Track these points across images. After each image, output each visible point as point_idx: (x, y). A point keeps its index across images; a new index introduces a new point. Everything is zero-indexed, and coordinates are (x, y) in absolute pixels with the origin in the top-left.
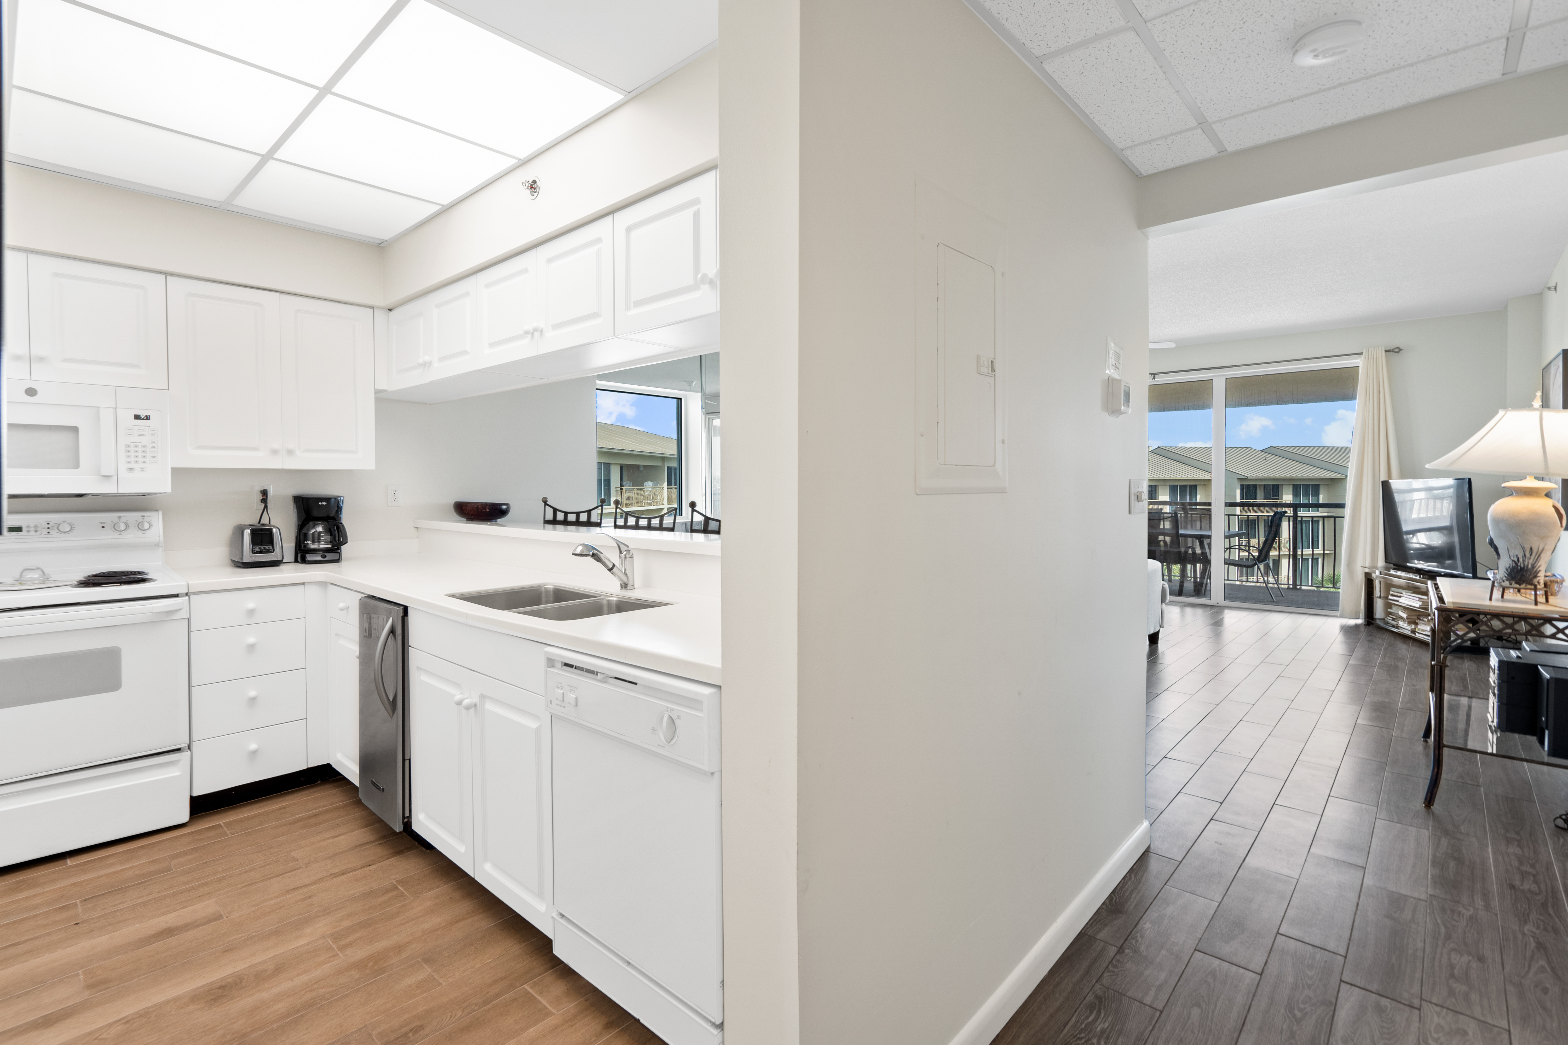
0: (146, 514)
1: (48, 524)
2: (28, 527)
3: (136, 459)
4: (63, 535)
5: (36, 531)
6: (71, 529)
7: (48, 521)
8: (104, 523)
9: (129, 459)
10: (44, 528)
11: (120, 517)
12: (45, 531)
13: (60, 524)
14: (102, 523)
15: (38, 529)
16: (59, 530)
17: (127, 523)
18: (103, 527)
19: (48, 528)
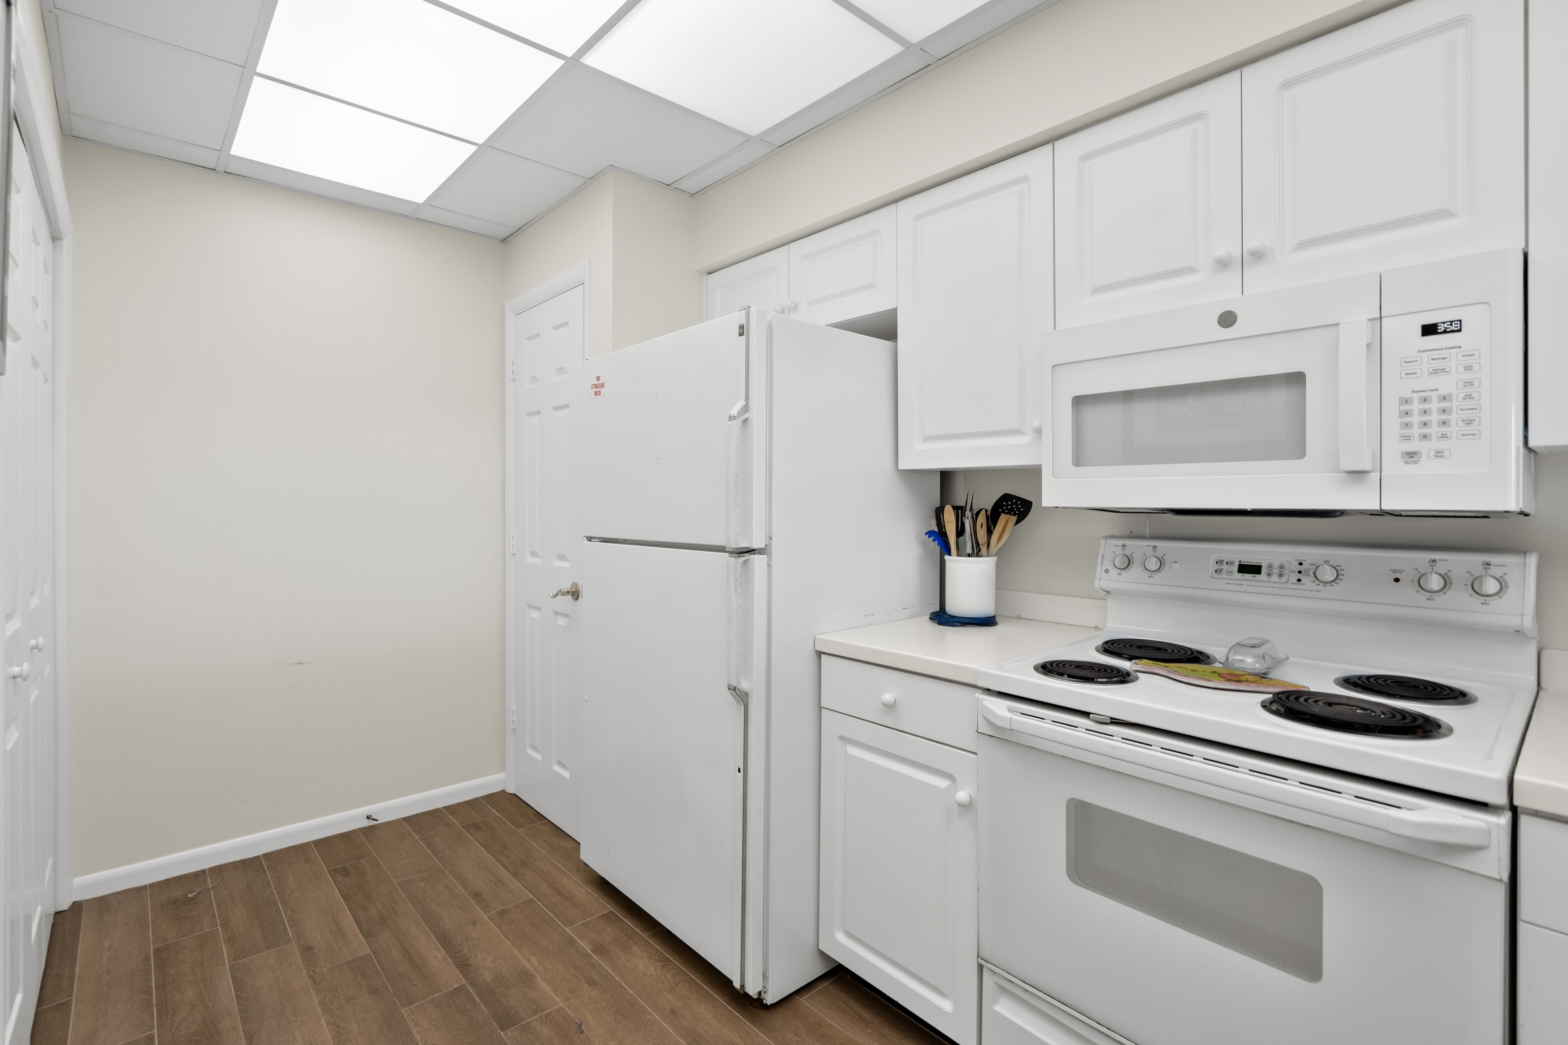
0: (1494, 559)
1: (1301, 564)
2: (1270, 566)
3: (1425, 431)
4: (1321, 586)
5: (1281, 575)
6: (1337, 578)
7: (1302, 558)
8: (1400, 572)
9: (1406, 432)
10: (1293, 572)
11: (1434, 561)
12: (1294, 577)
13: (1319, 566)
14: (1395, 571)
15: (1284, 571)
16: (1316, 577)
17: (1448, 577)
18: (1397, 580)
19: (1300, 572)
